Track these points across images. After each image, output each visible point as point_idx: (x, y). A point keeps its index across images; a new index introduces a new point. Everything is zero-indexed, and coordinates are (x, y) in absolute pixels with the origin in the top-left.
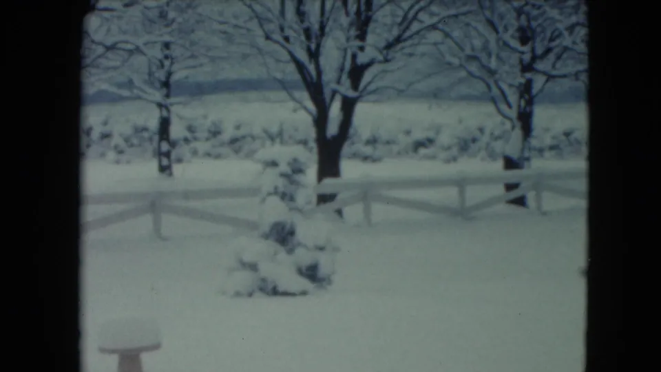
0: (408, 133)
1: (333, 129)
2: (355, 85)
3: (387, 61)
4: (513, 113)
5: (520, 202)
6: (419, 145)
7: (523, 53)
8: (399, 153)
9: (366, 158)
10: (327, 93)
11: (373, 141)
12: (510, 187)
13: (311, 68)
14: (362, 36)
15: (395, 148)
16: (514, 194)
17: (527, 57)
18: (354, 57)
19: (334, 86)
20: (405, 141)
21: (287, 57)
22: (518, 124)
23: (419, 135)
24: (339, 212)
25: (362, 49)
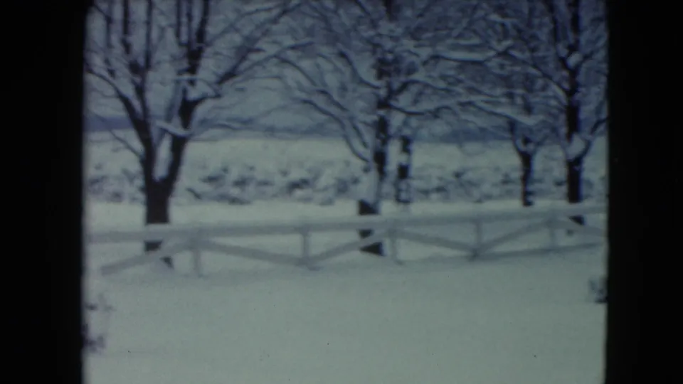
0: (285, 173)
1: (160, 171)
2: (186, 122)
3: (218, 96)
4: (368, 154)
5: (376, 249)
6: (295, 186)
7: (377, 88)
8: (275, 196)
9: (234, 201)
10: (154, 132)
11: (241, 183)
12: (365, 233)
13: (136, 104)
14: (192, 69)
15: (269, 190)
16: (370, 241)
17: (383, 92)
18: (185, 92)
19: (162, 124)
20: (280, 181)
21: (111, 92)
22: (374, 165)
23: (296, 175)
24: (168, 261)
25: (192, 83)
